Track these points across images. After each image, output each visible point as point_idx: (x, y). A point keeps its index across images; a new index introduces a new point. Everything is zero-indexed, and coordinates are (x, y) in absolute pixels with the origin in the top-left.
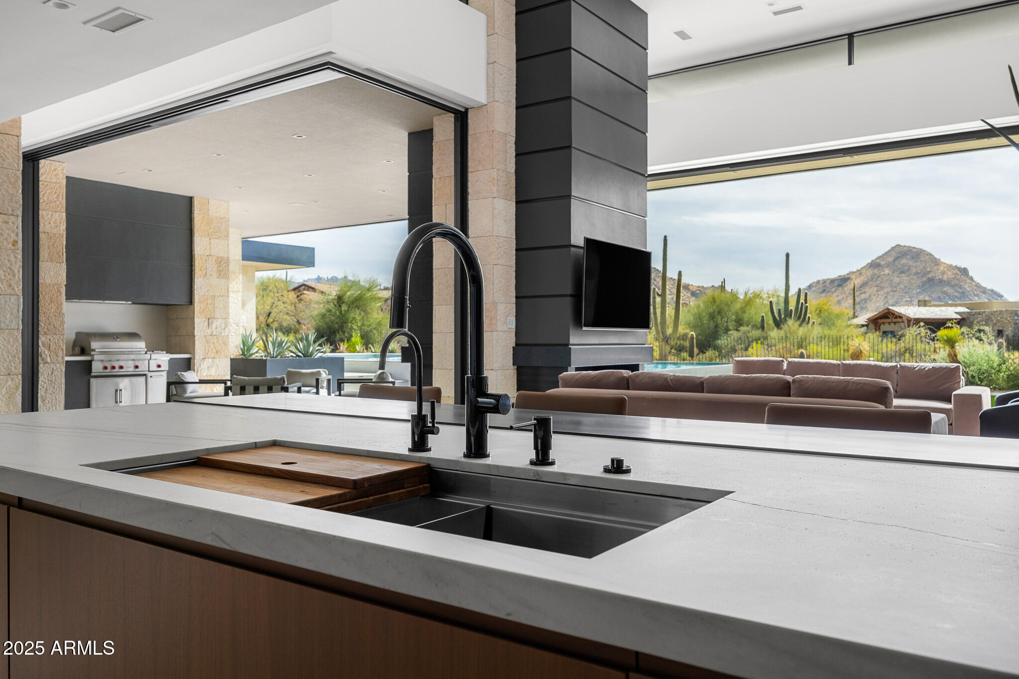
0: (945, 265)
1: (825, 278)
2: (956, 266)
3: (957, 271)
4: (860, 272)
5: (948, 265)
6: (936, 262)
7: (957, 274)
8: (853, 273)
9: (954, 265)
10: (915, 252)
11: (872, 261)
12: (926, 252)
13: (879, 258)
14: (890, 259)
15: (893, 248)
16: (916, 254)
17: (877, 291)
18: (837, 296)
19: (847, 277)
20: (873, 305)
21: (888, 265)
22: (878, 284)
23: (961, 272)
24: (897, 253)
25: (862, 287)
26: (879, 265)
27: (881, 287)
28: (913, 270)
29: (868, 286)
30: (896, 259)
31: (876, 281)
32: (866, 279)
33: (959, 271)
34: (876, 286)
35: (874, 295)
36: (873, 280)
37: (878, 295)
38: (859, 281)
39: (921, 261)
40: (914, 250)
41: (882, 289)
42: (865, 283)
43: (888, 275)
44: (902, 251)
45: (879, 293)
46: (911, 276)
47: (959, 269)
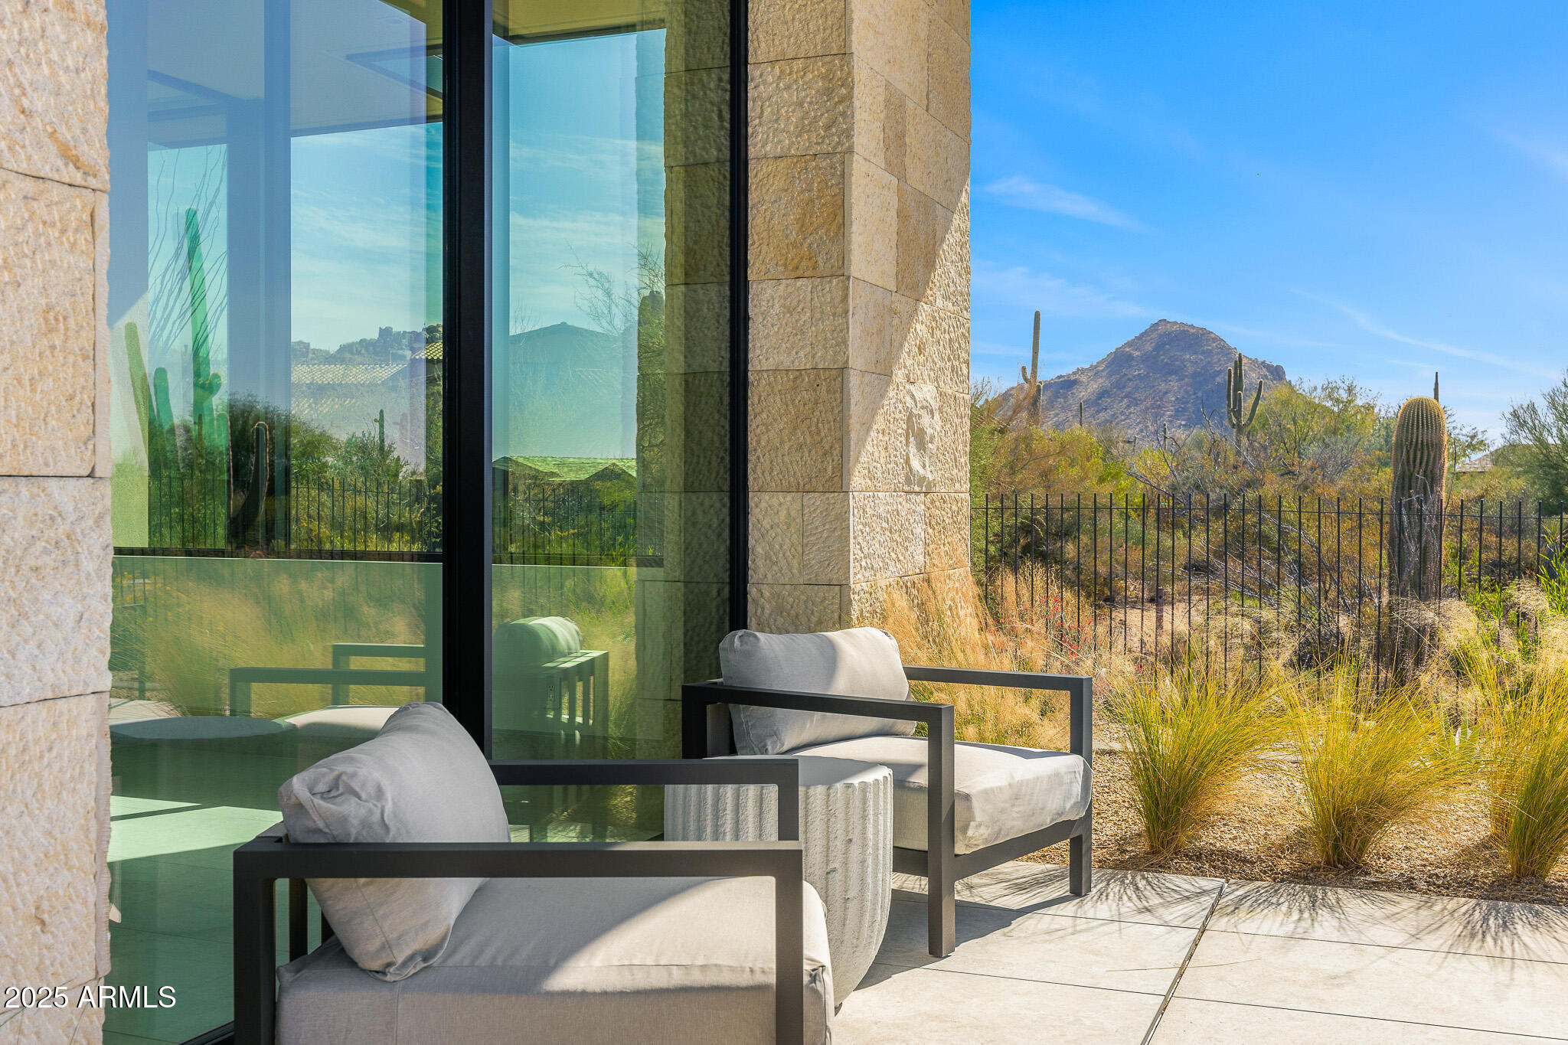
2: (1263, 362)
3: (1264, 371)
4: (1094, 371)
5: (1251, 359)
7: (1266, 376)
8: (1083, 371)
9: (1260, 360)
10: (1193, 334)
12: (1213, 336)
13: (1129, 344)
14: (1149, 347)
15: (1154, 327)
16: (1192, 339)
17: (1128, 407)
18: (1056, 415)
19: (1073, 378)
21: (1146, 359)
22: (1130, 392)
23: (1272, 374)
24: (1161, 336)
25: (1100, 398)
26: (1130, 357)
27: (1135, 399)
28: (1190, 369)
29: (1109, 396)
30: (1159, 347)
31: (1124, 387)
32: (1107, 384)
33: (1268, 370)
34: (1127, 396)
35: (1122, 413)
36: (1119, 386)
37: (1130, 413)
38: (1094, 387)
39: (1203, 353)
40: (1192, 331)
41: (1135, 402)
42: (1103, 394)
43: (1147, 376)
44: (1170, 333)
45: (1132, 410)
46: (1187, 380)
47: (1269, 367)
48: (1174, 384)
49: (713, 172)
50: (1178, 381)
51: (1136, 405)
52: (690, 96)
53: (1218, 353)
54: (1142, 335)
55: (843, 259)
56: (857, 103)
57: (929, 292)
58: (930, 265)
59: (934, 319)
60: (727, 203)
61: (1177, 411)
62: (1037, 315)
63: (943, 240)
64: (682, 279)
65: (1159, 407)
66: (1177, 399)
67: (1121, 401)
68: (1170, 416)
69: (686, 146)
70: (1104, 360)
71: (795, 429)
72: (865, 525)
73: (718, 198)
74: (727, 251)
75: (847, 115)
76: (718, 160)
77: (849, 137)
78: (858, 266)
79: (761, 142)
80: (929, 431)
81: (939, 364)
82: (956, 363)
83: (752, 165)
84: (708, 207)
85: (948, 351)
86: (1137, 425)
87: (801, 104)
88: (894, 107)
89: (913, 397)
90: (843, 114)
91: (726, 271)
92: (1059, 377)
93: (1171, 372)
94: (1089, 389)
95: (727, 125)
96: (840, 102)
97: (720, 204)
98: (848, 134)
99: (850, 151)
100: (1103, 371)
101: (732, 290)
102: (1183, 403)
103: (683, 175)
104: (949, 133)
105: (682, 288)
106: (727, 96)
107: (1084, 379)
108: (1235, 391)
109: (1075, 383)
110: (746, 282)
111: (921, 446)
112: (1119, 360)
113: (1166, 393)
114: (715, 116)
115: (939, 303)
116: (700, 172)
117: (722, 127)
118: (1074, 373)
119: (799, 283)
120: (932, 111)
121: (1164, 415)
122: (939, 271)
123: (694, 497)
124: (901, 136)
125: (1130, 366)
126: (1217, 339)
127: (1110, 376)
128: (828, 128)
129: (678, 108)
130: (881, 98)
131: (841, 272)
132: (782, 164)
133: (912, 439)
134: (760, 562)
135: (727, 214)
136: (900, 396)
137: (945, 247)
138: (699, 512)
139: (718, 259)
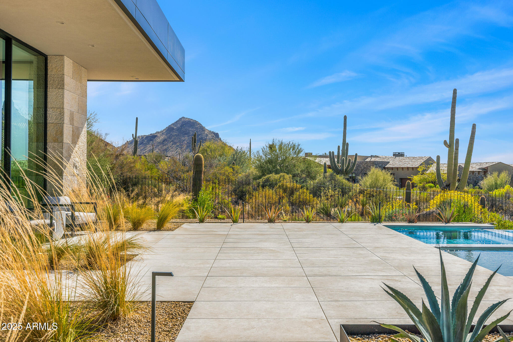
0: (208, 131)
1: (143, 135)
2: (213, 132)
4: (162, 133)
5: (209, 131)
6: (203, 129)
7: (214, 136)
8: (158, 132)
11: (169, 126)
13: (173, 124)
14: (179, 126)
15: (181, 119)
16: (192, 124)
17: (172, 145)
18: (150, 147)
19: (155, 135)
20: (170, 153)
21: (178, 129)
22: (173, 140)
23: (215, 135)
24: (183, 122)
25: (164, 142)
26: (173, 129)
27: (174, 142)
28: (191, 133)
29: (166, 141)
30: (182, 126)
31: (171, 138)
32: (166, 137)
33: (214, 134)
34: (172, 141)
35: (171, 147)
36: (170, 138)
37: (173, 147)
38: (162, 138)
39: (195, 128)
40: (192, 121)
41: (175, 143)
42: (165, 140)
43: (178, 135)
44: (185, 121)
45: (173, 146)
46: (190, 136)
47: (214, 133)
48: (186, 138)
49: (41, 124)
50: (188, 137)
51: (175, 144)
52: (38, 112)
53: (200, 129)
54: (177, 121)
55: (62, 140)
56: (65, 116)
57: (78, 143)
58: (78, 138)
59: (79, 147)
60: (44, 130)
61: (187, 146)
62: (137, 118)
63: (81, 133)
64: (36, 141)
65: (182, 145)
66: (187, 142)
67: (170, 143)
68: (185, 148)
69: (37, 120)
70: (165, 129)
71: (55, 166)
72: (66, 181)
73: (42, 129)
74: (44, 137)
75: (63, 118)
76: (42, 123)
77: (64, 121)
78: (65, 141)
79: (49, 120)
80: (78, 166)
81: (80, 154)
82: (83, 154)
83: (48, 124)
84: (40, 130)
85: (82, 152)
86: (175, 150)
87: (56, 115)
88: (72, 114)
89: (75, 160)
90: (63, 117)
91: (43, 140)
92: (151, 134)
93: (186, 134)
94: (161, 138)
95: (44, 117)
96: (62, 115)
97: (42, 130)
98: (63, 120)
99: (64, 123)
100: (164, 133)
101: (44, 144)
102: (189, 144)
103: (36, 124)
104: (82, 115)
105: (36, 143)
106: (44, 113)
107: (159, 135)
108: (194, 143)
109: (156, 136)
110: (47, 142)
111: (76, 168)
112: (170, 129)
113: (184, 141)
114: (42, 115)
115: (80, 144)
116: (39, 124)
117: (43, 117)
118: (156, 133)
119: (55, 143)
120: (79, 113)
121: (183, 147)
122: (80, 139)
123: (38, 176)
124: (73, 119)
125: (173, 132)
126: (199, 124)
127: (166, 135)
128: (60, 119)
129: (35, 114)
130: (69, 114)
131: (62, 142)
132: (53, 124)
133: (74, 167)
134: (49, 187)
135: (44, 131)
136: (72, 160)
137: (81, 134)
138: (39, 179)
139: (42, 138)
